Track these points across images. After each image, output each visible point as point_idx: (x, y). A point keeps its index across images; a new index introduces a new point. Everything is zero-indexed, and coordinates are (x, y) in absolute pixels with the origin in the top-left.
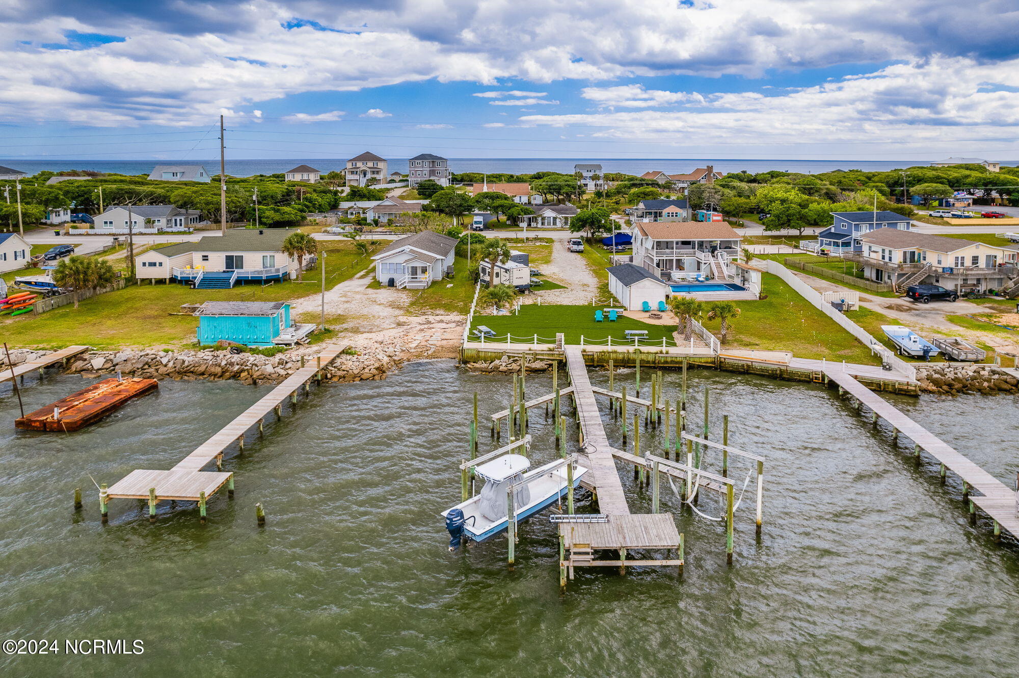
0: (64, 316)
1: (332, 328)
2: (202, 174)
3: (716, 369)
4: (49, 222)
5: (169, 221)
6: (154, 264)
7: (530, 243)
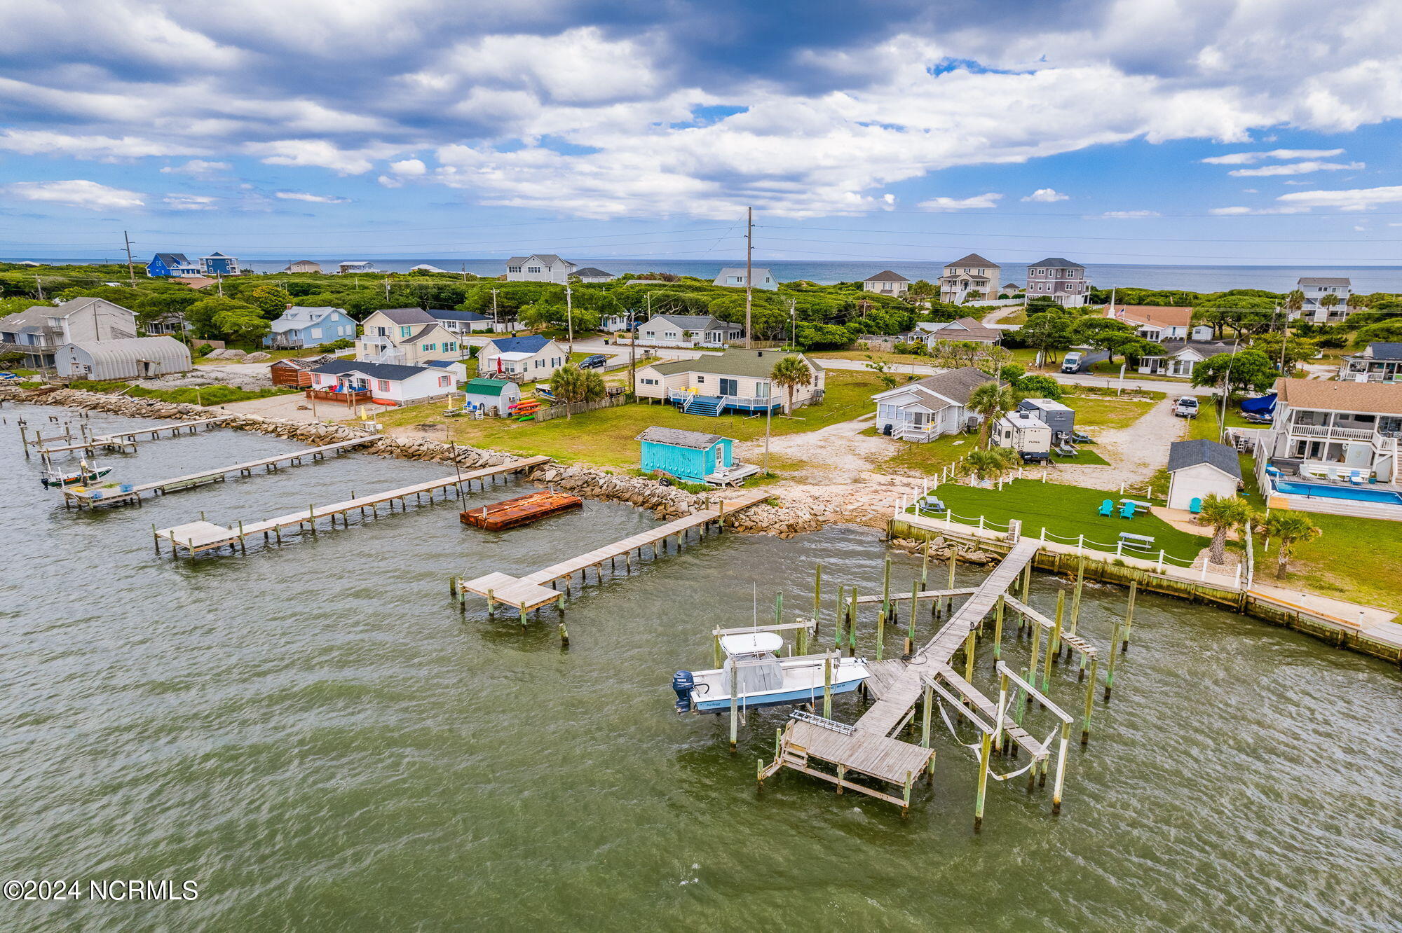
0: (557, 426)
1: (778, 472)
2: (768, 280)
3: (1238, 611)
4: (606, 329)
5: (707, 335)
6: (649, 382)
7: (1126, 398)
